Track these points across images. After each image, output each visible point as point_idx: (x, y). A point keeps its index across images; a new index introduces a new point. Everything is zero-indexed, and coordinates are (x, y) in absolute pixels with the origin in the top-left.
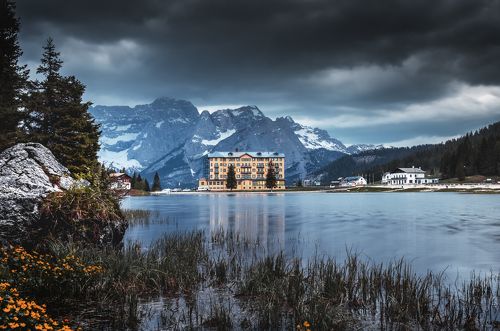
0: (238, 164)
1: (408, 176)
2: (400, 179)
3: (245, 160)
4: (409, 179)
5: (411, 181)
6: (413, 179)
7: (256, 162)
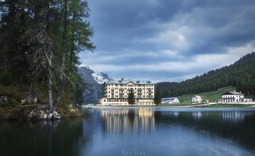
0: (126, 89)
1: (235, 96)
2: (229, 98)
3: (130, 86)
4: (236, 98)
5: (237, 100)
6: (238, 98)
7: (137, 87)
